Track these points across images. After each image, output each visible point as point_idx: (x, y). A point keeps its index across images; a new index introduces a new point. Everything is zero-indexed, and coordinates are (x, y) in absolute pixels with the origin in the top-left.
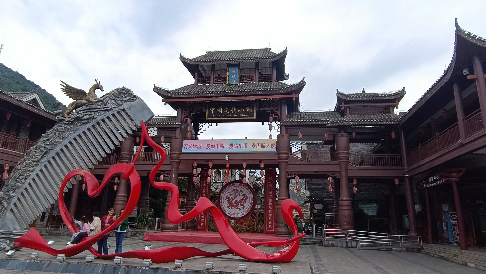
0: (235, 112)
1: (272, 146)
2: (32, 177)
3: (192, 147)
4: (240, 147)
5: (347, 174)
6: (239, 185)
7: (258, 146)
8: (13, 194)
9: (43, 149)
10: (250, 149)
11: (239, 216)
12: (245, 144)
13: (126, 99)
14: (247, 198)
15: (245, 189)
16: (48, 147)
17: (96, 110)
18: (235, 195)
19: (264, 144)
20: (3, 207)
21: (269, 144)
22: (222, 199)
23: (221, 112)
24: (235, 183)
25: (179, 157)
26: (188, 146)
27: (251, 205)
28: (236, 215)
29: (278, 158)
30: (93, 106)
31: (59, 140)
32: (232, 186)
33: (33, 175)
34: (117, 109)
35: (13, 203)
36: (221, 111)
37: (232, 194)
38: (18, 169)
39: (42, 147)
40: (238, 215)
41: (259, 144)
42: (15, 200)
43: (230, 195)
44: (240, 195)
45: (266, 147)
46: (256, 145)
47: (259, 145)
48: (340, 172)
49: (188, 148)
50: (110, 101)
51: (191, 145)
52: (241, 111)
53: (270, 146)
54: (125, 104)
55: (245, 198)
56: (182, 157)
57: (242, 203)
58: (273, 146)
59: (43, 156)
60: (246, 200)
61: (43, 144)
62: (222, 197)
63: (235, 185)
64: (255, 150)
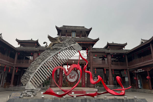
2: (38, 69)
5: (111, 68)
8: (31, 75)
9: (42, 59)
13: (72, 43)
16: (44, 58)
17: (62, 46)
20: (27, 80)
30: (60, 45)
31: (48, 56)
33: (38, 68)
34: (69, 46)
35: (31, 78)
38: (32, 66)
39: (41, 58)
42: (31, 77)
43: (70, 74)
44: (73, 74)
48: (109, 67)
50: (67, 43)
54: (72, 44)
59: (42, 61)
61: (42, 57)
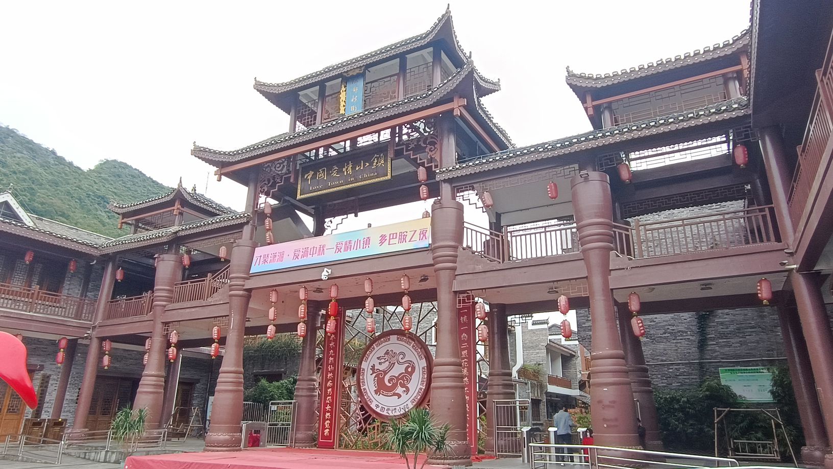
0: (350, 171)
1: (422, 236)
3: (268, 262)
4: (355, 248)
6: (398, 338)
7: (393, 238)
10: (376, 249)
11: (398, 413)
12: (365, 240)
14: (413, 369)
15: (410, 347)
18: (390, 362)
19: (405, 233)
21: (416, 231)
22: (364, 373)
23: (325, 179)
24: (389, 336)
25: (243, 286)
26: (262, 259)
27: (422, 384)
28: (392, 411)
29: (432, 262)
32: (384, 344)
36: (324, 175)
37: (383, 361)
40: (395, 409)
41: (393, 234)
43: (380, 363)
44: (399, 363)
45: (408, 239)
46: (388, 238)
47: (395, 237)
48: (586, 277)
49: (261, 263)
51: (268, 256)
52: (362, 168)
53: (417, 236)
55: (410, 370)
56: (249, 284)
57: (404, 381)
58: (423, 233)
60: (411, 374)
62: (364, 370)
63: (389, 339)
64: (386, 249)
